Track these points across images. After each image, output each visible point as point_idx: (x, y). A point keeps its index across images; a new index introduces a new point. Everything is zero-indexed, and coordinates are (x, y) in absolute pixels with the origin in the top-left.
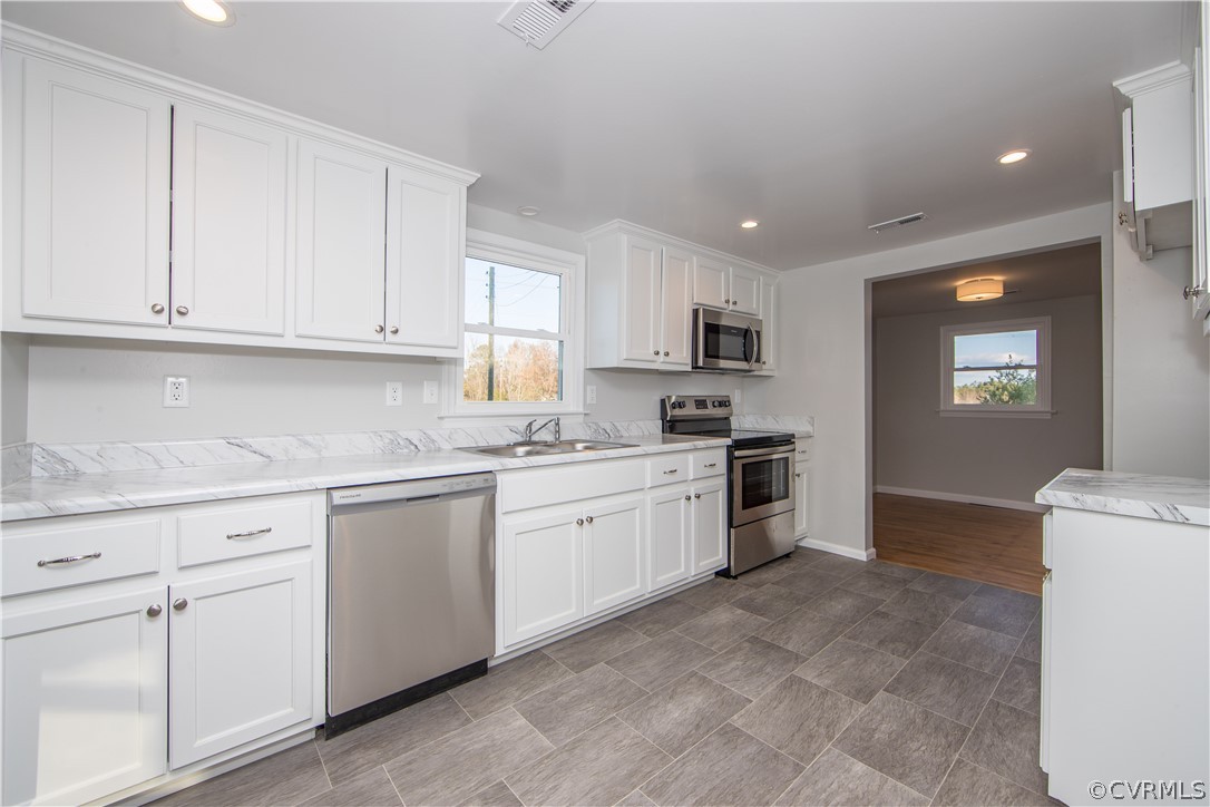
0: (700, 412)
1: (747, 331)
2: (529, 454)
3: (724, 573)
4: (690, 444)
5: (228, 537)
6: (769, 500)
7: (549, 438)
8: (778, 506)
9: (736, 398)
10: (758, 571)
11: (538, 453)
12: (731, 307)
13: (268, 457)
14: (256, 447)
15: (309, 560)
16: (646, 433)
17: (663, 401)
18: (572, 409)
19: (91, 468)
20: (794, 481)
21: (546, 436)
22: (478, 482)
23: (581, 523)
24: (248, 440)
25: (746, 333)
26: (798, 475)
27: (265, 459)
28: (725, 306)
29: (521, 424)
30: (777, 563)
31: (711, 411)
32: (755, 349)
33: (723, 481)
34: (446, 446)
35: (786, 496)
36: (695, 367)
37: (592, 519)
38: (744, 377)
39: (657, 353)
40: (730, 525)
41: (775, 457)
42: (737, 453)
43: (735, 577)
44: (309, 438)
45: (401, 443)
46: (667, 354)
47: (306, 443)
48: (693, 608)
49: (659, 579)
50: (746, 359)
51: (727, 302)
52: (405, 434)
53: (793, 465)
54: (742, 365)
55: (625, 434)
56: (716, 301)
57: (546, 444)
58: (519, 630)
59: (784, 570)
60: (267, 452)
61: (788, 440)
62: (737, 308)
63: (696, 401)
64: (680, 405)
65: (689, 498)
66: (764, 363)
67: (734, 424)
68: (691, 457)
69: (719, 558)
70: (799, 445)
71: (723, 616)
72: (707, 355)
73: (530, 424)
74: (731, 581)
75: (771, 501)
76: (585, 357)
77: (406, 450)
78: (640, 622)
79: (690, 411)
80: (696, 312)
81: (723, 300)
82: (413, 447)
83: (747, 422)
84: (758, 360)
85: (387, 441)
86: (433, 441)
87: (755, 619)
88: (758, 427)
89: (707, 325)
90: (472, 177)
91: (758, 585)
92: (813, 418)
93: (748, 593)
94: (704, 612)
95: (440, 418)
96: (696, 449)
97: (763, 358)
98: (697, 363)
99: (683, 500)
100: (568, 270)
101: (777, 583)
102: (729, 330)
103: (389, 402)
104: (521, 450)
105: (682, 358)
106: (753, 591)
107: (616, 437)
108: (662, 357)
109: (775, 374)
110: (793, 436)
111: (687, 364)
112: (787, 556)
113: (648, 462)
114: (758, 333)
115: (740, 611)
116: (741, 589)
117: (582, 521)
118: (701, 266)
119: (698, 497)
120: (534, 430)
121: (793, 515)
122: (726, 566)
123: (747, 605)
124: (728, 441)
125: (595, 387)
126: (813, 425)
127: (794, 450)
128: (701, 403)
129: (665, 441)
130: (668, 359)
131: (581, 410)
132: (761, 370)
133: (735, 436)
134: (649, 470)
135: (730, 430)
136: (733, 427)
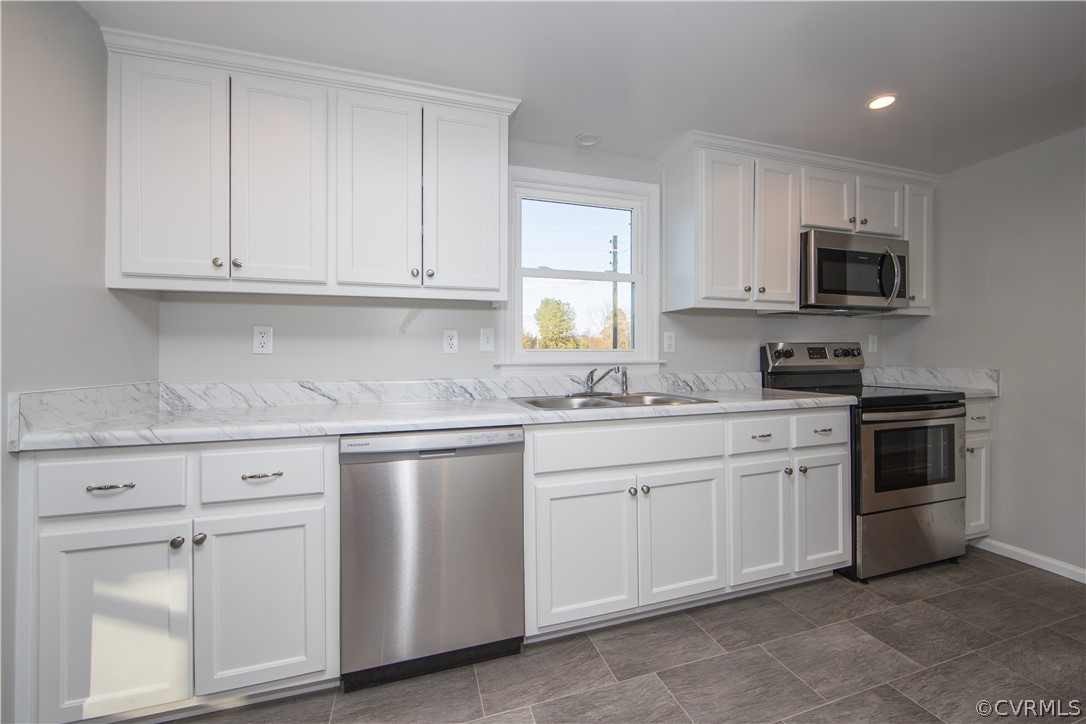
0: (815, 363)
1: (884, 257)
2: (584, 406)
3: (848, 573)
4: (792, 401)
5: (244, 478)
6: (922, 481)
7: (616, 390)
8: (937, 491)
9: (870, 348)
10: (903, 577)
11: (597, 405)
12: (859, 227)
13: (335, 400)
14: (325, 390)
15: (322, 507)
16: (741, 387)
17: (763, 350)
18: (644, 359)
19: (200, 405)
20: (963, 457)
21: (610, 386)
22: (502, 437)
23: (634, 493)
24: (318, 384)
25: (884, 259)
26: (972, 451)
27: (333, 403)
28: (850, 226)
29: (583, 374)
30: (936, 569)
31: (831, 362)
32: (897, 281)
33: (845, 453)
34: (503, 396)
35: (950, 478)
36: (805, 305)
37: (649, 489)
38: (882, 318)
39: (749, 290)
40: (856, 509)
41: (932, 423)
42: (866, 417)
43: (865, 581)
44: (370, 383)
45: (456, 390)
46: (763, 290)
47: (368, 388)
48: (796, 616)
49: (744, 571)
50: (884, 292)
51: (853, 220)
52: (460, 381)
53: (963, 436)
54: (878, 302)
55: (712, 387)
56: (837, 220)
57: (609, 396)
58: (555, 610)
59: (946, 582)
60: (333, 395)
61: (953, 401)
62: (867, 228)
63: (809, 349)
64: (788, 354)
65: (790, 472)
66: (913, 298)
67: (867, 378)
68: (793, 419)
69: (839, 552)
70: (971, 409)
71: (840, 638)
72: (820, 289)
73: (592, 372)
74: (858, 585)
75: (925, 483)
76: (661, 299)
77: (460, 398)
78: (717, 623)
79: (801, 361)
80: (804, 238)
81: (846, 218)
82: (467, 396)
83: (885, 374)
84: (902, 294)
85: (442, 388)
86: (488, 390)
87: (894, 655)
88: (904, 383)
89: (820, 252)
90: (511, 105)
91: (900, 599)
92: (997, 371)
93: (883, 609)
94: (810, 626)
95: (497, 367)
96: (800, 409)
97: (911, 292)
98: (806, 299)
99: (781, 475)
100: (639, 204)
101: (934, 601)
102: (857, 257)
103: (447, 349)
104: (577, 401)
105: (784, 292)
106: (892, 607)
107: (701, 390)
108: (755, 293)
109: (931, 312)
110: (962, 395)
111: (792, 303)
112: (953, 560)
113: (730, 423)
114: (902, 260)
115: (867, 637)
116: (874, 601)
117: (636, 490)
118: (811, 178)
119: (804, 470)
120: (596, 379)
121: (963, 505)
122: (850, 564)
123: (881, 629)
124: (852, 400)
125: (673, 333)
126: (997, 382)
127: (964, 415)
128: (816, 352)
129: (765, 397)
130: (763, 297)
131: (656, 359)
132: (907, 307)
133: (866, 393)
134: (731, 434)
135: (862, 386)
136: (864, 382)
